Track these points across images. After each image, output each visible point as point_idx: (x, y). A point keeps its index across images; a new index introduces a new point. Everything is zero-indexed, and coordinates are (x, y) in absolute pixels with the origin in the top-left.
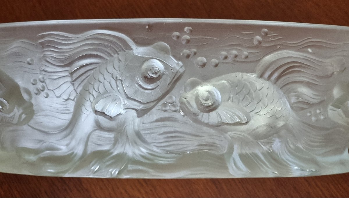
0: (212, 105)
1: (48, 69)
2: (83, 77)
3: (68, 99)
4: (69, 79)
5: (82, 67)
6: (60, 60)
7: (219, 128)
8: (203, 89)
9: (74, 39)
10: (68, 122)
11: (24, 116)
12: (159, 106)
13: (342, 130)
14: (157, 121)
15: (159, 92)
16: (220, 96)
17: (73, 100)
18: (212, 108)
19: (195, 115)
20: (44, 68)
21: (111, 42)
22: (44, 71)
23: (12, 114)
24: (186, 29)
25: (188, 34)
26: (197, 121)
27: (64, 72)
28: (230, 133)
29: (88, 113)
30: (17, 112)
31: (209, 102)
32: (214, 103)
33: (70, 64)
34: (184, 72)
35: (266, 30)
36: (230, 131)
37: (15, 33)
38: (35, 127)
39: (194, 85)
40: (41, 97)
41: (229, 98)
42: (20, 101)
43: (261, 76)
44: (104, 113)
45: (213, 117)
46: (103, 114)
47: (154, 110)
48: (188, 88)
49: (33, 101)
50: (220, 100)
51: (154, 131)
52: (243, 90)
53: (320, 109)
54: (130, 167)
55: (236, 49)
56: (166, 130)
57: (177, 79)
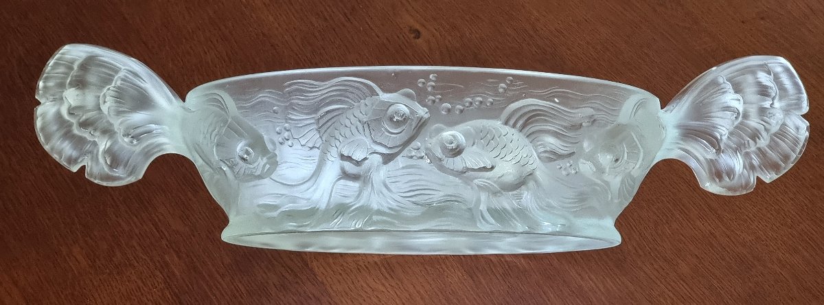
0: (457, 148)
1: (293, 117)
2: (329, 123)
3: (313, 147)
4: (315, 127)
5: (328, 112)
6: (306, 107)
7: (465, 175)
8: (447, 134)
9: (319, 86)
10: (312, 172)
11: (268, 166)
12: (405, 152)
13: (598, 188)
14: (403, 168)
15: (404, 137)
16: (464, 141)
17: (318, 148)
18: (457, 152)
19: (440, 160)
20: (290, 116)
21: (357, 88)
22: (290, 119)
23: (256, 165)
24: (431, 76)
25: (433, 81)
26: (442, 168)
27: (309, 119)
28: (476, 181)
29: (333, 159)
30: (262, 161)
31: (453, 146)
32: (458, 146)
33: (316, 110)
34: (429, 118)
35: (511, 78)
36: (476, 178)
37: (261, 84)
38: (277, 180)
39: (439, 131)
40: (285, 148)
41: (474, 144)
42: (264, 151)
43: (506, 123)
44: (350, 157)
45: (458, 163)
46: (349, 159)
47: (399, 158)
48: (433, 135)
49: (277, 152)
50: (464, 145)
51: (397, 180)
52: (488, 135)
53: (569, 162)
54: (375, 218)
55: (481, 96)
56: (410, 178)
57: (421, 125)
